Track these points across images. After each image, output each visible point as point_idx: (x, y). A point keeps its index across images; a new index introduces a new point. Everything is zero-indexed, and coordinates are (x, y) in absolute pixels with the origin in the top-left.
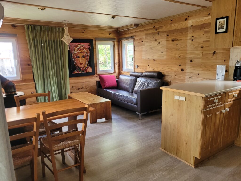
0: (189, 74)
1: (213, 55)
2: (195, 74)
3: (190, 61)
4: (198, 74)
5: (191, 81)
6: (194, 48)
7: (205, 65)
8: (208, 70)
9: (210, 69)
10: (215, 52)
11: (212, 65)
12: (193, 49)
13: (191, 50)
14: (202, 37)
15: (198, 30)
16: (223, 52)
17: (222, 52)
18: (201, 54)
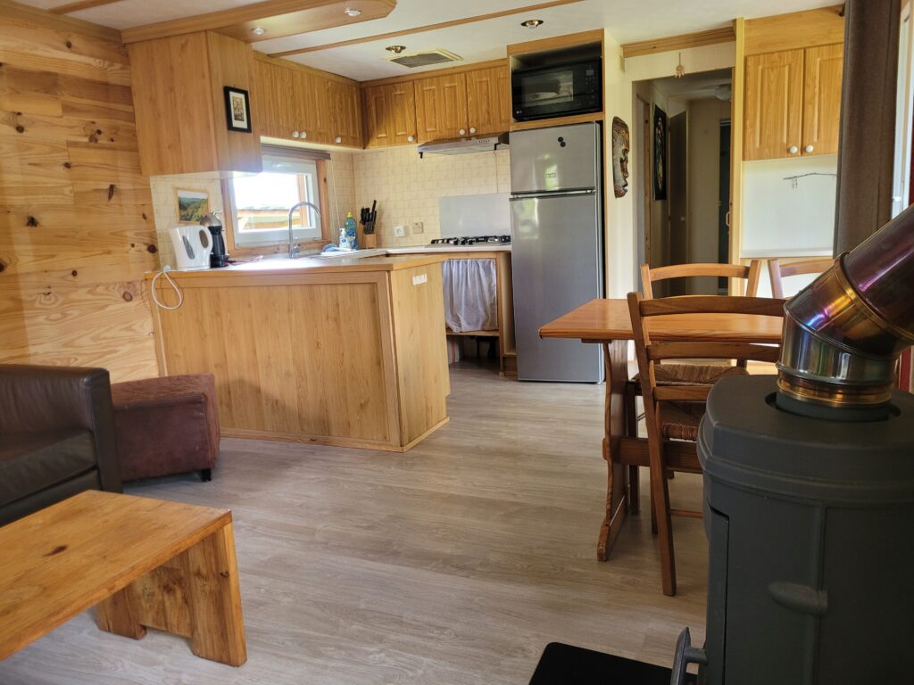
0: (34, 278)
1: (110, 197)
2: (62, 274)
3: (27, 221)
4: (71, 271)
5: (51, 307)
6: (35, 165)
7: (89, 234)
8: (104, 253)
9: (110, 248)
10: (112, 187)
11: (112, 234)
12: (32, 167)
13: (23, 174)
14: (56, 125)
15: (36, 91)
16: (134, 190)
17: (132, 187)
18: (67, 190)
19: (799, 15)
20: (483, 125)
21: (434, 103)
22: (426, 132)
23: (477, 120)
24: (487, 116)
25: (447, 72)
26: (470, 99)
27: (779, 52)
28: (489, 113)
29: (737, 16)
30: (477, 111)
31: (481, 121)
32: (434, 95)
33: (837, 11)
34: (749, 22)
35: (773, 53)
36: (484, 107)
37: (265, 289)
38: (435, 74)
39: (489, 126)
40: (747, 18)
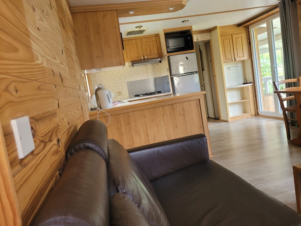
19: (229, 26)
20: (149, 55)
21: (130, 48)
22: (128, 58)
23: (147, 54)
24: (150, 53)
25: (134, 38)
26: (143, 47)
27: (227, 35)
28: (150, 52)
29: (217, 25)
30: (146, 51)
31: (148, 54)
32: (130, 46)
33: (237, 26)
34: (219, 27)
35: (225, 35)
36: (149, 50)
37: (152, 109)
38: (129, 39)
39: (151, 56)
40: (220, 26)
